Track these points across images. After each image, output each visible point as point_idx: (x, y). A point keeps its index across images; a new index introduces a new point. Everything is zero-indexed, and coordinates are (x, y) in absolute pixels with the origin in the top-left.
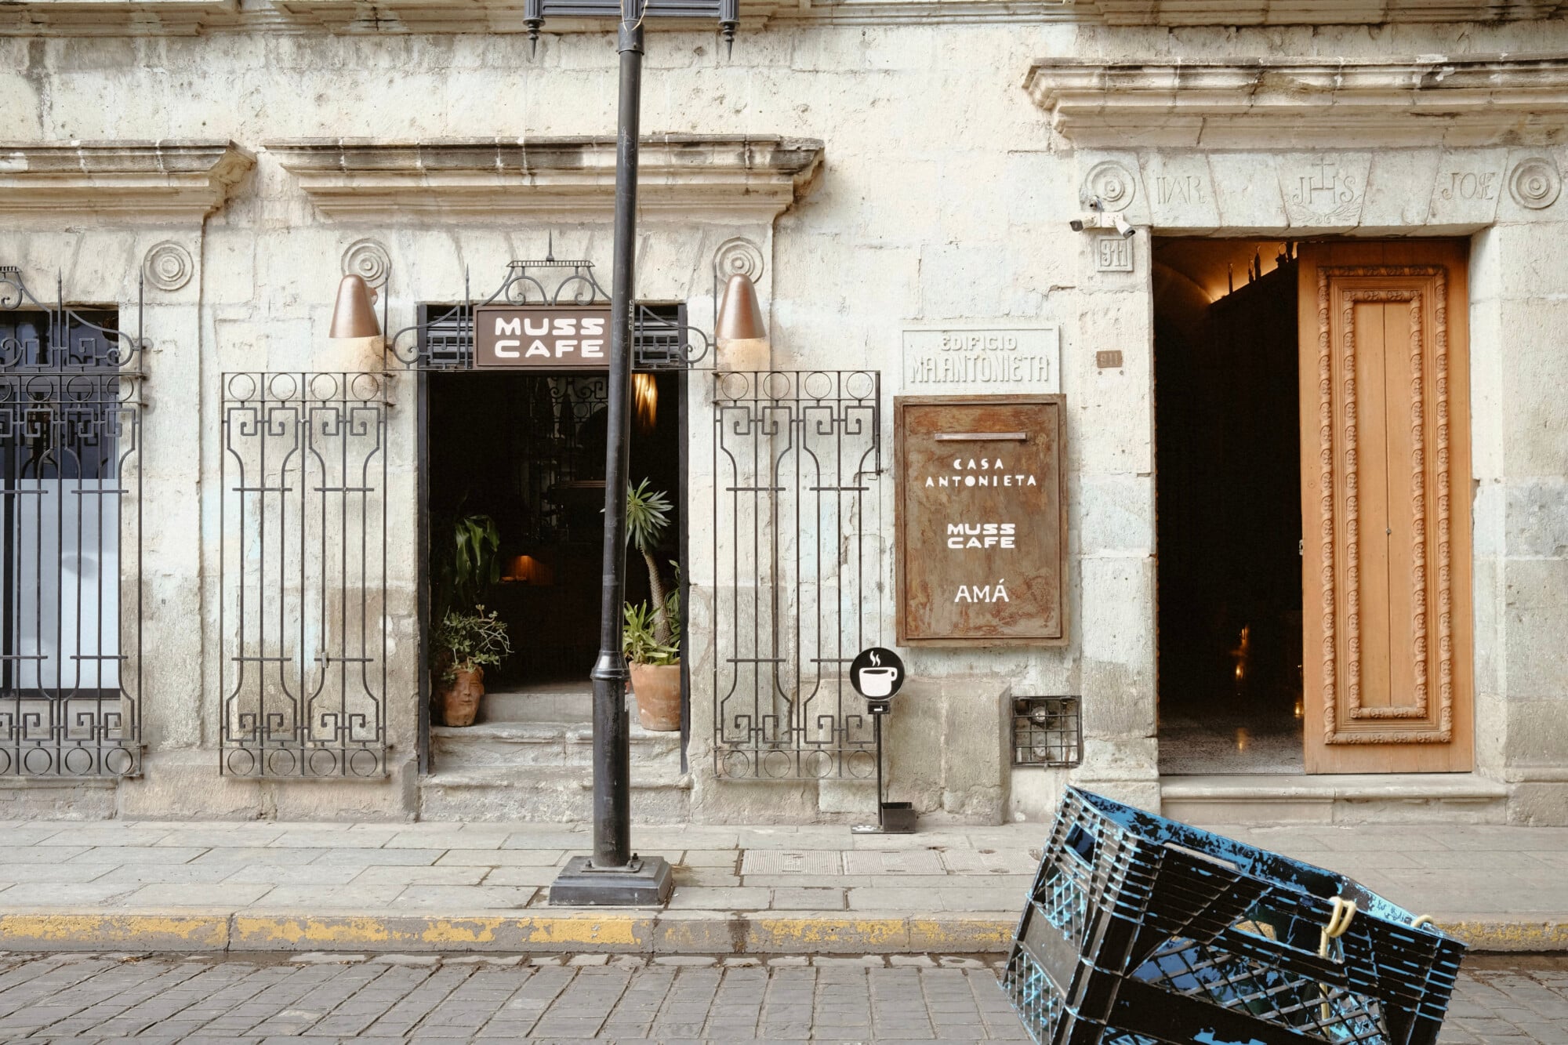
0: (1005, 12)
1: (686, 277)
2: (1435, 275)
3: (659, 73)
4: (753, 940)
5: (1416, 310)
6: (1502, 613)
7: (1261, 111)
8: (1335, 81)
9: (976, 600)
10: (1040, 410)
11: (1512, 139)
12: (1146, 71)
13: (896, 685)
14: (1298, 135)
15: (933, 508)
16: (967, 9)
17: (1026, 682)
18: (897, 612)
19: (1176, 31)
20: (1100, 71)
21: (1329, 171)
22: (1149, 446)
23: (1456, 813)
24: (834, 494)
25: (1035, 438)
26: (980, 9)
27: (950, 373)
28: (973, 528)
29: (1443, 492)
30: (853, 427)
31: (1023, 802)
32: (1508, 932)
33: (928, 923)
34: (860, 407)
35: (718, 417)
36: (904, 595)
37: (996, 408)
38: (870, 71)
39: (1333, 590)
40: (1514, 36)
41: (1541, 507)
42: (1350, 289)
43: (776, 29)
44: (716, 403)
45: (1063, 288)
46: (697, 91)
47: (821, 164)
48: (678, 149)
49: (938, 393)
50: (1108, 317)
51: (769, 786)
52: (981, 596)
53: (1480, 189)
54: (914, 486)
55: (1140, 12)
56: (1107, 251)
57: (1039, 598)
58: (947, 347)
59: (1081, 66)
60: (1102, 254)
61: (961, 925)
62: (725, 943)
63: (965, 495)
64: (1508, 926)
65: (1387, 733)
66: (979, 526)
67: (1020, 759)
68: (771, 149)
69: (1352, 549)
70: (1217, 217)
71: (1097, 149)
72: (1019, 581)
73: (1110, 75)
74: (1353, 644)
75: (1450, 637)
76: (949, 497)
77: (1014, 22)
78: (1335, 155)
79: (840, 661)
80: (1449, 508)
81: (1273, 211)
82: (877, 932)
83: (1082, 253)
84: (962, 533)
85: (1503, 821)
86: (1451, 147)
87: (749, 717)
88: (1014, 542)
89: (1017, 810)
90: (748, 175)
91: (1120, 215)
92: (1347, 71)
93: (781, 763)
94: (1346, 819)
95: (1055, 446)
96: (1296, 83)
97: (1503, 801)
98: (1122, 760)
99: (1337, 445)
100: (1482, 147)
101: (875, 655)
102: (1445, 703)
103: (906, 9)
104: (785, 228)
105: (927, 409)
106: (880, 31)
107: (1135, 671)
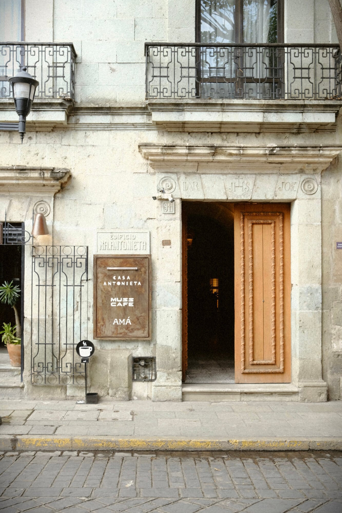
0: (133, 127)
1: (24, 213)
2: (279, 215)
3: (16, 145)
4: (19, 445)
5: (273, 227)
6: (298, 329)
7: (217, 161)
8: (240, 152)
9: (120, 324)
10: (142, 260)
11: (302, 171)
12: (176, 147)
13: (92, 353)
14: (230, 169)
15: (106, 292)
16: (120, 125)
17: (138, 352)
18: (94, 327)
19: (191, 134)
20: (161, 147)
21: (241, 181)
22: (179, 272)
23: (281, 398)
24: (72, 287)
25: (140, 269)
26: (125, 126)
27: (113, 247)
28: (119, 299)
29: (281, 288)
30: (79, 265)
31: (137, 393)
32: (273, 444)
33: (78, 440)
34: (81, 258)
35: (33, 261)
36: (96, 322)
37: (128, 259)
38: (88, 145)
39: (244, 321)
40: (303, 138)
41: (311, 294)
42: (251, 219)
43: (56, 131)
44: (33, 256)
45: (151, 219)
46: (29, 151)
47: (70, 176)
48: (19, 171)
49: (109, 253)
50: (166, 229)
51: (49, 387)
52: (122, 323)
53: (291, 188)
54: (100, 285)
55: (179, 127)
56: (166, 207)
57: (141, 323)
58: (112, 238)
59: (154, 145)
60: (164, 207)
61: (89, 441)
62: (9, 447)
63: (117, 288)
64: (273, 442)
65: (262, 370)
66: (121, 299)
67: (135, 378)
68: (50, 172)
69: (251, 307)
70: (203, 195)
71: (163, 172)
72: (135, 317)
73: (165, 149)
74: (251, 339)
75: (284, 337)
76: (112, 289)
77: (136, 130)
78: (243, 176)
79: (74, 344)
80: (283, 293)
81: (222, 193)
82: (61, 443)
83: (158, 207)
84: (116, 301)
85: (297, 401)
86: (282, 174)
87: (43, 363)
88: (133, 304)
89: (134, 396)
90: (43, 180)
91: (170, 194)
92: (244, 148)
93: (54, 379)
94: (245, 400)
95: (147, 272)
96: (227, 152)
97: (297, 394)
98: (169, 379)
99: (246, 272)
100: (292, 174)
101: (85, 342)
102: (282, 359)
103: (99, 125)
104: (58, 197)
105: (104, 259)
106: (91, 132)
107: (174, 349)
